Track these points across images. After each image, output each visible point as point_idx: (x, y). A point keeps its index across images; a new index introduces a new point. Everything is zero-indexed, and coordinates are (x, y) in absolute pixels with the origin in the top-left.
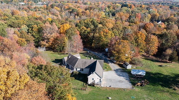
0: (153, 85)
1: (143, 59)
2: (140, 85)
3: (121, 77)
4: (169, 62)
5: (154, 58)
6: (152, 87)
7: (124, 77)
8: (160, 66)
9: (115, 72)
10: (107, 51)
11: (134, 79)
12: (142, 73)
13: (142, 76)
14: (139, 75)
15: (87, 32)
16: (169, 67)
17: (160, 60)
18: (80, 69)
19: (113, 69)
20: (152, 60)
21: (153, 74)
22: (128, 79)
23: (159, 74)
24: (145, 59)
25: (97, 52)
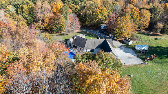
0: (161, 59)
1: (137, 33)
2: (150, 60)
3: (128, 53)
4: (161, 34)
5: (145, 32)
6: (160, 60)
7: (130, 53)
8: (156, 39)
9: (119, 49)
10: (102, 28)
11: (141, 54)
12: (146, 48)
13: (146, 50)
14: (144, 50)
15: (79, 10)
16: (164, 39)
17: (151, 33)
18: (90, 50)
19: (116, 46)
20: (145, 34)
21: (155, 48)
22: (135, 54)
23: (160, 47)
24: (139, 34)
25: (92, 30)
